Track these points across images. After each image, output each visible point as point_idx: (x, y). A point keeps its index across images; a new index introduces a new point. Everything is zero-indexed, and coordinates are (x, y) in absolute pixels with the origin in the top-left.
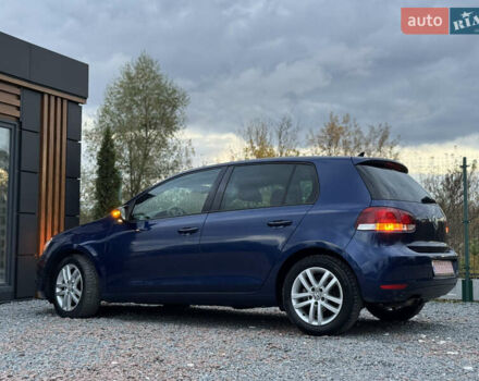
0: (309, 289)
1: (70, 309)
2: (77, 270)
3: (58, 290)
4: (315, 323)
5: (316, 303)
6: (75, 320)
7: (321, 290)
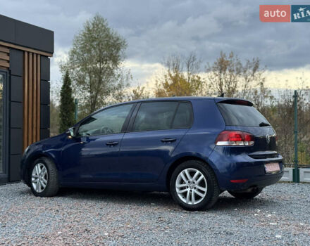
1: (40, 191)
2: (44, 167)
3: (33, 179)
4: (190, 203)
5: (191, 191)
6: (44, 198)
7: (194, 183)
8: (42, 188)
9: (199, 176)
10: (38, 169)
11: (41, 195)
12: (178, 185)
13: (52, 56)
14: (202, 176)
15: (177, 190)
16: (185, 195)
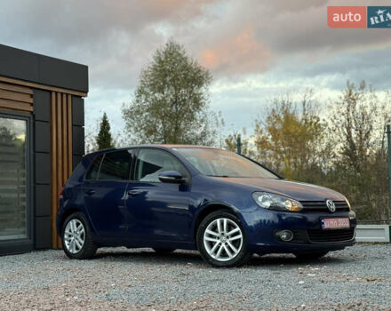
13: (86, 96)
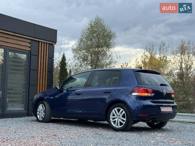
0: (116, 115)
1: (41, 119)
2: (44, 106)
3: (38, 113)
4: (117, 127)
5: (118, 120)
6: (43, 123)
7: (119, 116)
8: (42, 118)
9: (122, 112)
10: (40, 107)
11: (42, 122)
12: (111, 117)
13: (56, 44)
14: (124, 112)
15: (111, 120)
16: (115, 122)
